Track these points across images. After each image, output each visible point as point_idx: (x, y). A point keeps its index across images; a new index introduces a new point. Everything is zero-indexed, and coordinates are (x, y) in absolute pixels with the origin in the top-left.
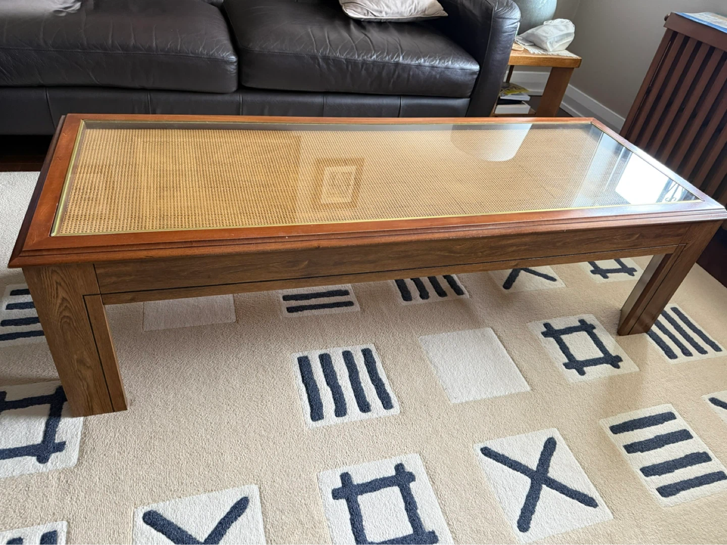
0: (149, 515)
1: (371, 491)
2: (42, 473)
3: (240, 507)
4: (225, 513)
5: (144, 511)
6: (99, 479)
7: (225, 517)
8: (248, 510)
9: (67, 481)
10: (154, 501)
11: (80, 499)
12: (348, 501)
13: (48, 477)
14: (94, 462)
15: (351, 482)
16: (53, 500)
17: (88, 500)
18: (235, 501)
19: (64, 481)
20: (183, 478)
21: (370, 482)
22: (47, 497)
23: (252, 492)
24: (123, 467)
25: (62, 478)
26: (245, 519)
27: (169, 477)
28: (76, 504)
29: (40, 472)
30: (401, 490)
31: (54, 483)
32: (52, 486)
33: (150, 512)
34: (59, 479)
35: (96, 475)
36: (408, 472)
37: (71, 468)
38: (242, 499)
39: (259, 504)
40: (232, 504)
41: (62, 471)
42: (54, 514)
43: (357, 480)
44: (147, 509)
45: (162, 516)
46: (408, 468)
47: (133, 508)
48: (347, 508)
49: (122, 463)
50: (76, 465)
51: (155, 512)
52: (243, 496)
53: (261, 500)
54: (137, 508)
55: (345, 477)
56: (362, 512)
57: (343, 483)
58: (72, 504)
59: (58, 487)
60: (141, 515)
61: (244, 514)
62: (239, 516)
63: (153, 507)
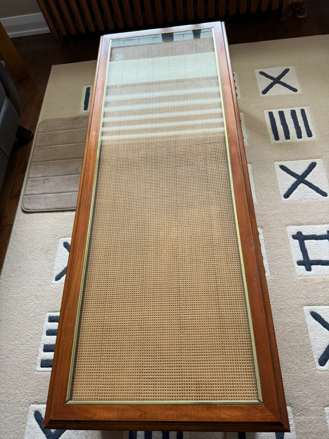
0: (321, 363)
1: (307, 253)
2: (296, 427)
3: (316, 316)
4: (319, 324)
5: (319, 366)
6: (300, 392)
7: (322, 324)
8: (318, 312)
9: (301, 410)
10: (313, 360)
11: (312, 401)
12: (312, 264)
13: (298, 422)
14: (289, 396)
15: (302, 261)
16: (313, 417)
17: (313, 396)
18: (313, 319)
19: (301, 412)
20: (300, 345)
21: (302, 252)
22: (311, 421)
23: (307, 309)
24: (293, 378)
25: (299, 414)
26: (323, 314)
27: (299, 352)
28: (316, 404)
29: (295, 428)
30: (306, 239)
31: (302, 418)
32: (304, 419)
33: (319, 362)
34: (299, 415)
35: (298, 393)
36: (297, 234)
37: (293, 409)
38: (312, 315)
39: (314, 307)
40: (314, 320)
41: (295, 414)
42: (321, 415)
43: (301, 258)
44: (317, 364)
45: (321, 356)
46: (295, 233)
47: (317, 372)
48: (316, 266)
49: (291, 379)
50: (291, 406)
51: (319, 359)
52: (310, 314)
53: (312, 305)
54: (317, 369)
55: (300, 263)
56: (318, 259)
57: (303, 265)
58: (315, 406)
59: (305, 415)
60: (321, 367)
61: (320, 314)
62: (321, 317)
63: (316, 361)
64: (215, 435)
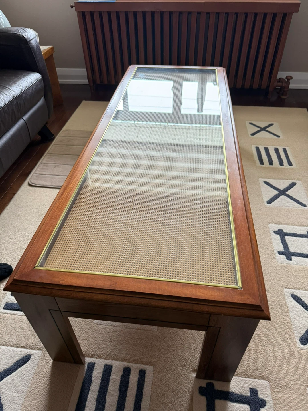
0: (302, 341)
1: (288, 246)
2: (274, 404)
3: (296, 298)
4: (300, 305)
5: (300, 344)
6: (279, 367)
7: (302, 306)
8: (299, 296)
9: (281, 387)
10: (294, 338)
11: (293, 379)
12: (293, 255)
13: (277, 399)
14: (267, 370)
15: (283, 252)
16: (294, 396)
17: (294, 374)
18: (294, 300)
19: (280, 389)
20: (280, 322)
21: (283, 245)
22: (292, 400)
23: (288, 292)
24: (271, 353)
25: (278, 390)
26: (304, 298)
27: (279, 328)
28: (297, 382)
29: (273, 405)
30: (287, 236)
31: (281, 395)
32: (284, 396)
33: (300, 341)
34: (278, 392)
35: (277, 369)
36: (278, 230)
37: (271, 385)
38: (292, 297)
39: (295, 290)
40: (295, 302)
41: (273, 390)
42: (303, 395)
43: (282, 249)
44: (299, 342)
45: (303, 335)
46: (277, 230)
47: (298, 350)
48: (297, 257)
49: (269, 353)
50: (269, 381)
51: (301, 338)
52: (290, 296)
53: (292, 289)
54: (298, 348)
55: (280, 253)
56: (298, 252)
57: (284, 255)
58: (296, 384)
59: (284, 393)
60: (302, 346)
61: (300, 297)
62: (302, 300)
63: (297, 339)
64: (180, 401)
